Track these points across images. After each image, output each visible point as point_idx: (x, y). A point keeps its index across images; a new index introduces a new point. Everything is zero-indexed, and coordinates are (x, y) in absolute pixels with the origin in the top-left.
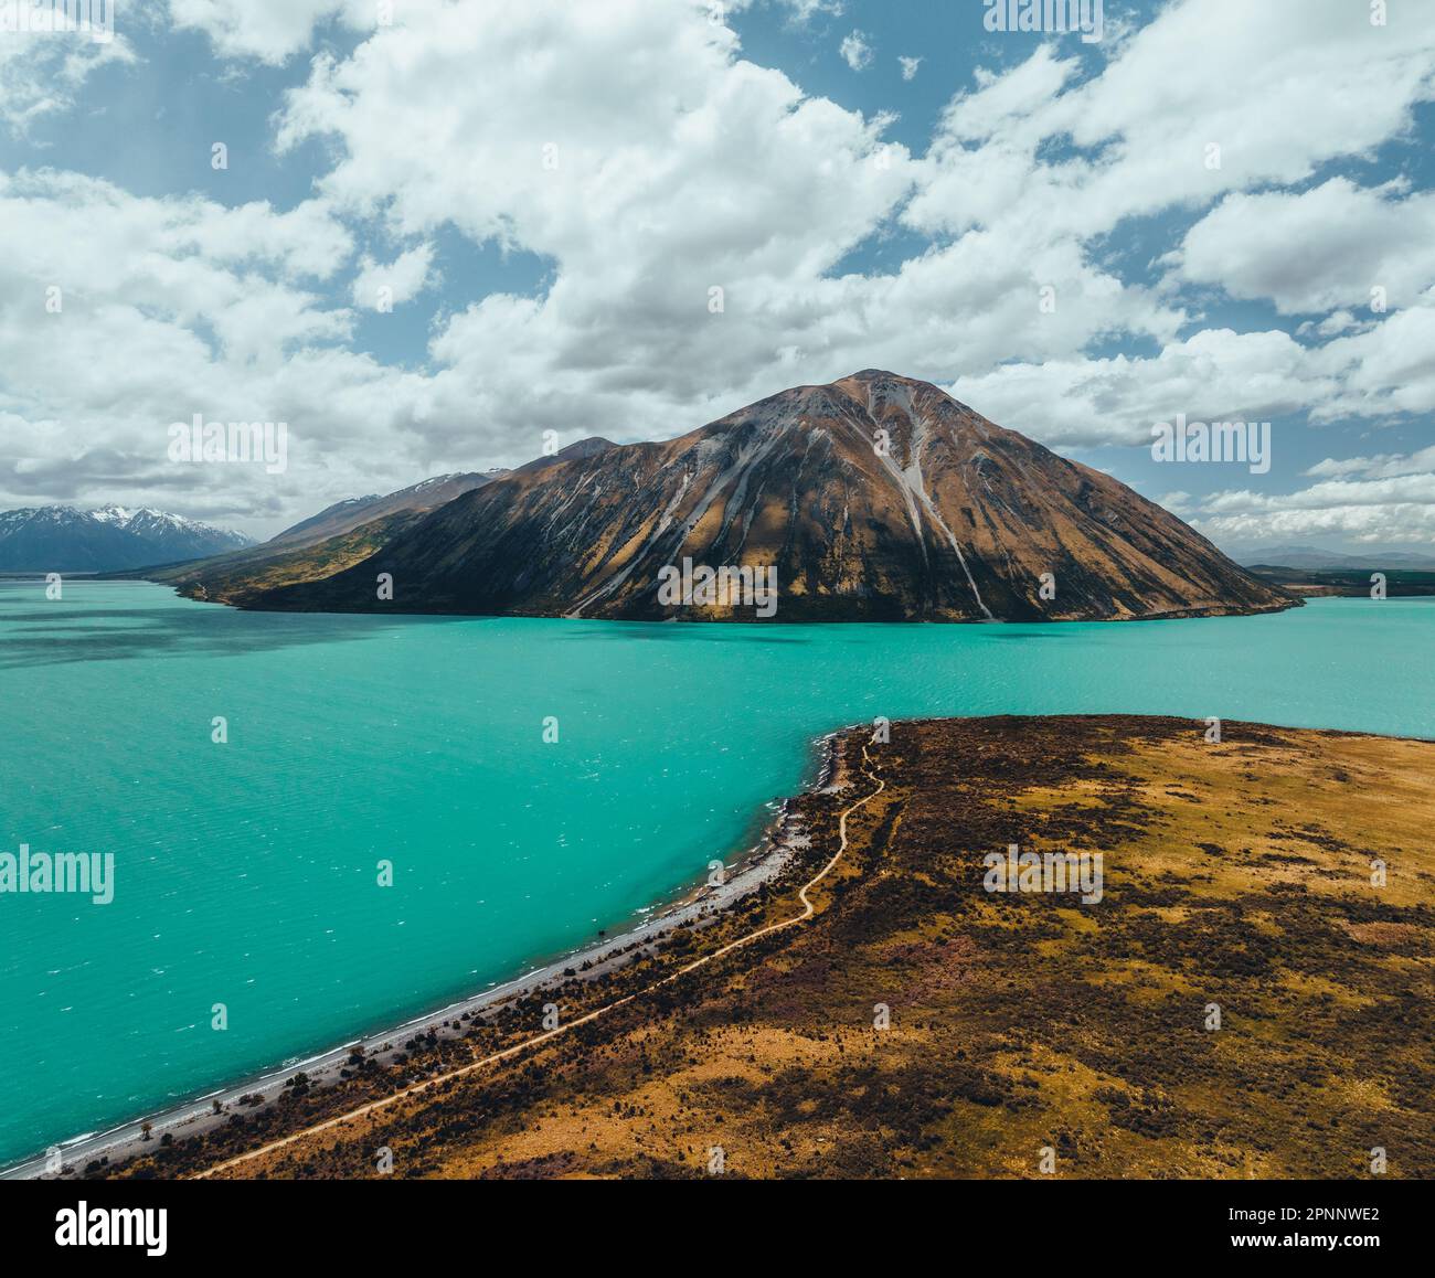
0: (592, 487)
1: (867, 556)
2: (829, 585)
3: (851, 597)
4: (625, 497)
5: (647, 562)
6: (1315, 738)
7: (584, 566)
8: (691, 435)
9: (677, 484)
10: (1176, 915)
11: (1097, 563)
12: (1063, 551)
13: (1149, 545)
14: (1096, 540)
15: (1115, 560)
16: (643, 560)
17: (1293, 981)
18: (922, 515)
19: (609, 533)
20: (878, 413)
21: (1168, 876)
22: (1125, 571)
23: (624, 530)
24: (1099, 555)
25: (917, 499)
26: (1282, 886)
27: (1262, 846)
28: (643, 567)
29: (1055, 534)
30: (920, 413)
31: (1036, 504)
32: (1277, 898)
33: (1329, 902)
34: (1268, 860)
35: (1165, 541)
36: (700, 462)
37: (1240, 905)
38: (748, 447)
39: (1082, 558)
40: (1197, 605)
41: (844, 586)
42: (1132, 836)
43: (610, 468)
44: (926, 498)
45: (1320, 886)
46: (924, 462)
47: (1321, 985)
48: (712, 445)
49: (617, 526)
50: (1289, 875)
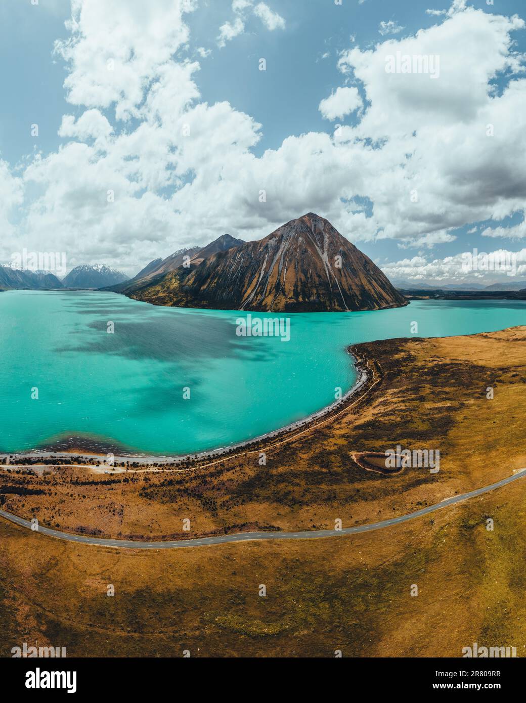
0: (240, 259)
1: (317, 287)
2: (308, 298)
3: (314, 302)
4: (250, 263)
5: (259, 289)
6: (428, 340)
7: (242, 290)
8: (266, 238)
9: (264, 258)
10: (426, 370)
11: (370, 290)
12: (362, 286)
13: (380, 283)
14: (369, 281)
15: (374, 289)
16: (258, 288)
17: (442, 375)
18: (329, 272)
19: (247, 277)
20: (315, 231)
21: (422, 365)
22: (376, 292)
23: (251, 276)
24: (370, 288)
25: (327, 265)
26: (436, 364)
27: (431, 359)
28: (258, 291)
29: (360, 279)
30: (325, 232)
31: (355, 268)
32: (436, 365)
33: (442, 365)
34: (432, 361)
35: (383, 282)
36: (269, 249)
37: (433, 368)
38: (282, 244)
39: (366, 288)
40: (391, 304)
41: (312, 298)
42: (415, 360)
43: (245, 251)
44: (329, 265)
45: (440, 363)
46: (328, 251)
47: (445, 374)
48: (272, 242)
49: (249, 274)
50: (436, 363)
